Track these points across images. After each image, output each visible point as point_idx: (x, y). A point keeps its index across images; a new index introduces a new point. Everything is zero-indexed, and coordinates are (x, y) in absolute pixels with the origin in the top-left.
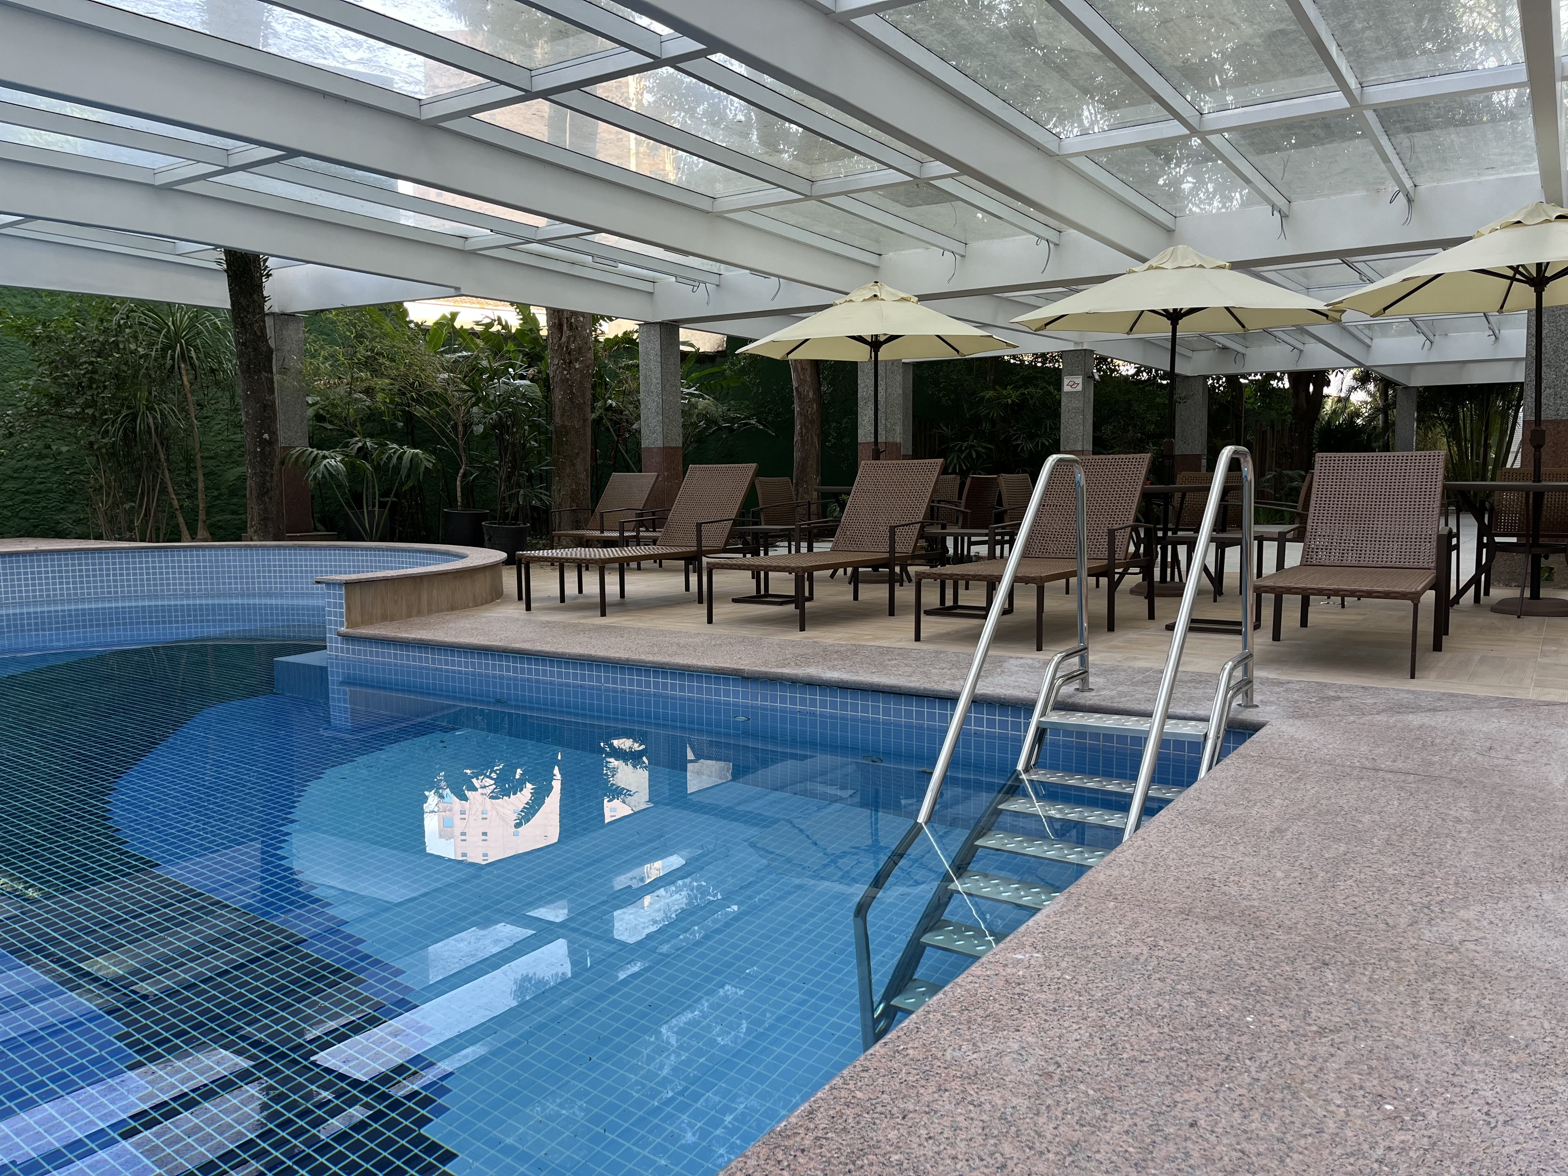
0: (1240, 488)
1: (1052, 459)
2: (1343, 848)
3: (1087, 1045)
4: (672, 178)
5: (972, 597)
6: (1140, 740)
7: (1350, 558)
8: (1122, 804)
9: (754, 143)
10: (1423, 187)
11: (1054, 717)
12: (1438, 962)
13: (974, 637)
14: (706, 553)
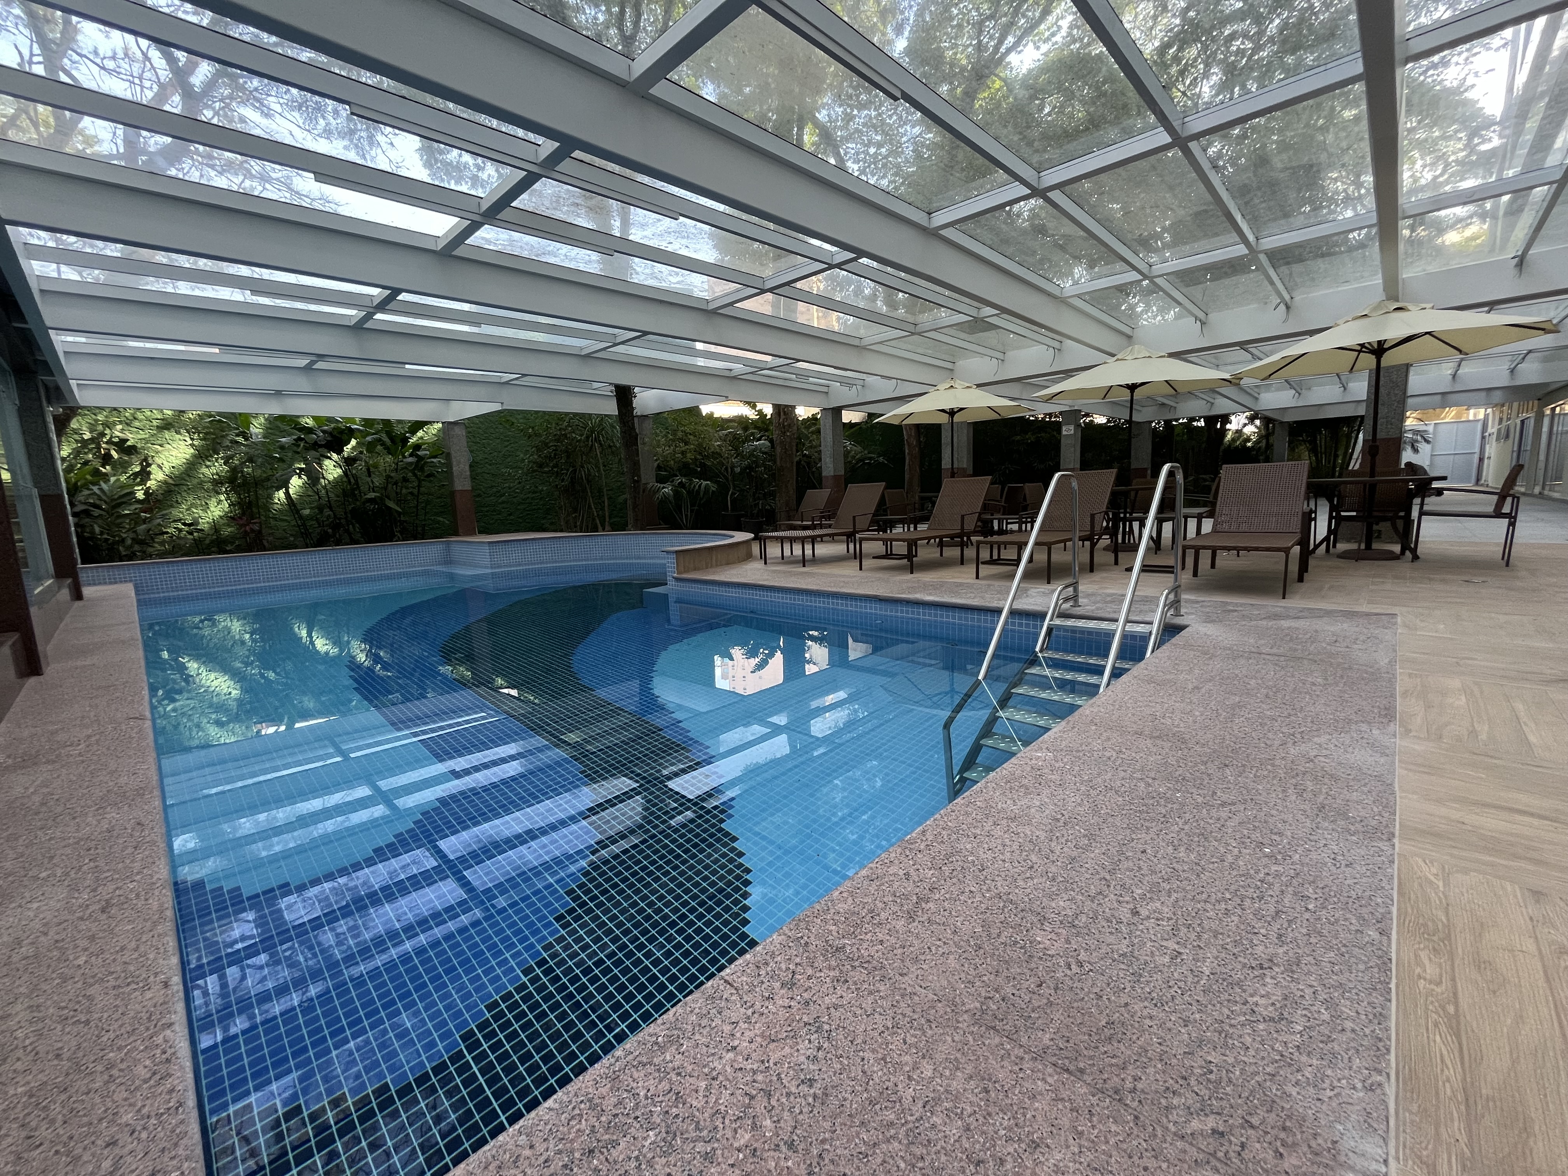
0: (1174, 488)
1: (1057, 475)
2: (1237, 699)
3: (1079, 805)
4: (836, 329)
5: (1009, 554)
6: (1110, 635)
7: (1244, 527)
8: (1099, 671)
9: (881, 306)
10: (1298, 298)
11: (1058, 622)
12: (1300, 767)
13: (1012, 576)
14: (858, 532)
